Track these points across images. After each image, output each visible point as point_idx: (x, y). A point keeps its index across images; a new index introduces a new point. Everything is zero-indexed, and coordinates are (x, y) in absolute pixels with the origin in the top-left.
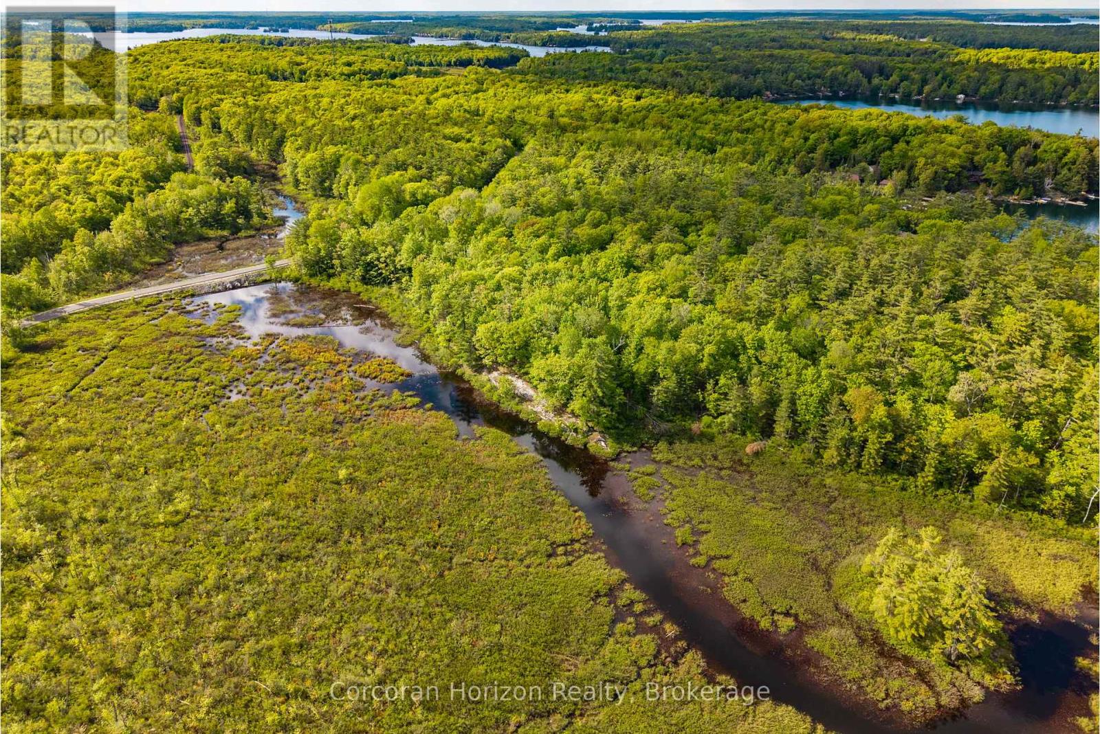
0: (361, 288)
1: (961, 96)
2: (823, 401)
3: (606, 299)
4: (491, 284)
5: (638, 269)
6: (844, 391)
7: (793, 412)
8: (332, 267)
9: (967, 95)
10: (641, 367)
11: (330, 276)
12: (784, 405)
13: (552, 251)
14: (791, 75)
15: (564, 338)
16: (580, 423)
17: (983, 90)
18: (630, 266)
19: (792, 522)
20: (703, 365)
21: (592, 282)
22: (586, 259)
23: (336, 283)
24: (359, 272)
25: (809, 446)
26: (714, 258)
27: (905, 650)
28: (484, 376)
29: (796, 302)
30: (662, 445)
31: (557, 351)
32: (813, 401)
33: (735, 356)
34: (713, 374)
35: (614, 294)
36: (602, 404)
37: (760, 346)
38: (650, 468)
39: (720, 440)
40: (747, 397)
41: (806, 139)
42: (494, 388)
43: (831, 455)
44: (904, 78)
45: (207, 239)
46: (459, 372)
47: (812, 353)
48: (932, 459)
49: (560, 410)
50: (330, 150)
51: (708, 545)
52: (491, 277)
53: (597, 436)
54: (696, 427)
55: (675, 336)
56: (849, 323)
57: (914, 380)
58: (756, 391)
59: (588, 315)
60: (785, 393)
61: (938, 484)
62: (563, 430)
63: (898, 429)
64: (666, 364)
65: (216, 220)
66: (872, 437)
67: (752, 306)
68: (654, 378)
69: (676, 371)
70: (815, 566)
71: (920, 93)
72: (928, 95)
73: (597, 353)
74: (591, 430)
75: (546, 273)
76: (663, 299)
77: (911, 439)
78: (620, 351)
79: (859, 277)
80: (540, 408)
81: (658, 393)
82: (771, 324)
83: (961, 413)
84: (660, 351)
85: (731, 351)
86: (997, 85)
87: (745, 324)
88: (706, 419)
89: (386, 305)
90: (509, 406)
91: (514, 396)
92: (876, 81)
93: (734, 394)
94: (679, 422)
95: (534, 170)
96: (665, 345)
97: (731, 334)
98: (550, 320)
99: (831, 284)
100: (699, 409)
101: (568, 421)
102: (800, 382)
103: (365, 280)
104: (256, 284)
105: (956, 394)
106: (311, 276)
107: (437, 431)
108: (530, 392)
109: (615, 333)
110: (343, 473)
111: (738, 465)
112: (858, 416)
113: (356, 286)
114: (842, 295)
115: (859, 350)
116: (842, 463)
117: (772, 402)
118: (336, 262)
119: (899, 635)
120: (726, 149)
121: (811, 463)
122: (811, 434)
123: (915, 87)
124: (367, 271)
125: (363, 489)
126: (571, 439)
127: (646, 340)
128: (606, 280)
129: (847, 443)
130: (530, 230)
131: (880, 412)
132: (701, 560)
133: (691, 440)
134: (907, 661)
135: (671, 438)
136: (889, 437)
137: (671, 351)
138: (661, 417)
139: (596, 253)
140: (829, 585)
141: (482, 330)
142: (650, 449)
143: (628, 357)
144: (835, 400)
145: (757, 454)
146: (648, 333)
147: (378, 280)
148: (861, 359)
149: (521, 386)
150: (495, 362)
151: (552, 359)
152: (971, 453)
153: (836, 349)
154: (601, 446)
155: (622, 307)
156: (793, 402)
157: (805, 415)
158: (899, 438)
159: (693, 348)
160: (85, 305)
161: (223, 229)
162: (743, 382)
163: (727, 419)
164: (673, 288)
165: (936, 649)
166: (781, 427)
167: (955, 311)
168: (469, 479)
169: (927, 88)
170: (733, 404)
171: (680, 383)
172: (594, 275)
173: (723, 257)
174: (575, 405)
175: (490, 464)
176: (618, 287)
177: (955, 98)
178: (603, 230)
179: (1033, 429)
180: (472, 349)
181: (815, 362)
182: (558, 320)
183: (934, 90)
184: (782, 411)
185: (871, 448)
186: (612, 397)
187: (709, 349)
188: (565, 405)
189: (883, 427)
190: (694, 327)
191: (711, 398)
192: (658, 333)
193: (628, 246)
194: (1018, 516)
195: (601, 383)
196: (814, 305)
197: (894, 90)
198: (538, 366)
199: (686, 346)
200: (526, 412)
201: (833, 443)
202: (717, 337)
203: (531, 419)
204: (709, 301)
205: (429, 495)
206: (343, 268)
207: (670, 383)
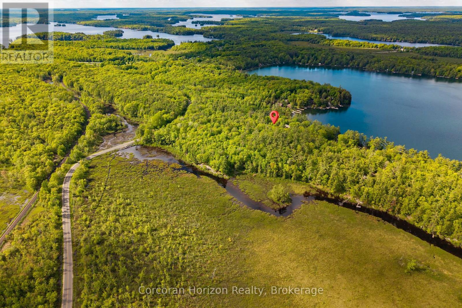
0: (161, 146)
1: (320, 64)
2: (266, 165)
3: (223, 146)
4: (197, 144)
5: (229, 139)
6: (270, 163)
7: (261, 168)
8: (151, 141)
9: (321, 63)
10: (232, 161)
11: (151, 143)
12: (259, 166)
13: (208, 135)
14: (267, 57)
15: (217, 156)
16: (222, 173)
17: (326, 62)
18: (227, 138)
19: (261, 186)
20: (244, 160)
21: (219, 143)
22: (217, 137)
23: (154, 145)
24: (160, 142)
25: (264, 174)
26: (245, 136)
27: (276, 202)
28: (199, 165)
29: (261, 146)
30: (238, 176)
31: (215, 159)
32: (264, 165)
33: (250, 158)
34: (246, 161)
35: (225, 145)
36: (225, 169)
37: (255, 155)
38: (236, 180)
39: (248, 174)
40: (253, 165)
41: (269, 92)
42: (202, 168)
43: (268, 175)
44: (303, 58)
45: (110, 134)
46: (193, 165)
47: (264, 156)
48: (284, 174)
49: (217, 171)
50: (134, 103)
51: (247, 191)
52: (196, 143)
53: (225, 175)
54: (244, 172)
55: (238, 154)
56: (271, 150)
57: (282, 160)
58: (254, 164)
59: (220, 151)
60: (259, 164)
61: (286, 178)
62: (218, 175)
63: (278, 169)
64: (237, 160)
65: (110, 128)
66: (274, 171)
67: (253, 147)
68: (235, 163)
69: (239, 161)
70: (264, 192)
71: (307, 63)
72: (310, 63)
73: (224, 159)
74: (224, 174)
75: (209, 141)
76: (235, 146)
77: (281, 171)
78: (227, 158)
79: (273, 140)
80: (213, 171)
81: (236, 166)
82: (257, 151)
83: (290, 165)
84: (236, 158)
85: (249, 157)
86: (330, 60)
87: (252, 151)
88: (245, 170)
89: (169, 150)
90: (206, 171)
91: (207, 169)
92: (294, 59)
93: (250, 165)
94: (240, 171)
95: (197, 109)
96: (237, 156)
97: (249, 153)
98: (213, 153)
99: (268, 141)
100: (244, 169)
101: (219, 173)
102: (262, 162)
103: (161, 144)
104: (132, 146)
105: (288, 162)
106: (146, 143)
107: (193, 177)
108: (210, 168)
109: (226, 154)
110: (179, 186)
111: (252, 178)
112: (272, 167)
113: (159, 146)
114: (270, 143)
115: (272, 155)
116: (270, 176)
117: (257, 166)
118: (153, 140)
119: (275, 200)
120: (247, 98)
121: (265, 177)
122: (265, 171)
123: (306, 61)
124: (162, 142)
125: (183, 188)
126: (220, 176)
127: (233, 156)
128: (222, 142)
129: (270, 172)
130: (202, 129)
131: (275, 166)
132: (246, 194)
133: (243, 174)
134: (277, 203)
135: (239, 175)
136: (277, 171)
137: (238, 157)
138: (237, 171)
139: (219, 135)
140: (266, 195)
141: (198, 156)
142: (235, 177)
143: (229, 159)
144: (268, 165)
145: (255, 176)
146: (233, 154)
147: (165, 144)
148: (273, 157)
149: (208, 167)
150: (201, 162)
151: (214, 161)
152: (290, 172)
153: (268, 155)
154: (226, 177)
155: (227, 149)
156: (261, 166)
157: (263, 168)
158: (279, 171)
159: (242, 157)
160: (94, 156)
161: (112, 130)
162: (252, 163)
163: (249, 170)
164: (237, 143)
165: (280, 201)
166: (259, 171)
167: (290, 146)
168: (203, 185)
169: (309, 61)
170: (250, 167)
171: (240, 164)
172: (219, 141)
173: (247, 136)
174: (220, 170)
175: (205, 182)
176: (225, 144)
177: (318, 64)
178: (219, 129)
179: (301, 167)
180: (196, 160)
181: (265, 158)
182: (214, 152)
183: (312, 62)
184: (259, 168)
185: (274, 173)
186: (227, 168)
187: (245, 157)
188: (218, 170)
189: (276, 169)
190: (242, 152)
191: (246, 166)
192: (235, 154)
193: (226, 133)
194: (298, 182)
195: (225, 165)
196: (265, 146)
197: (300, 61)
198: (211, 163)
199: (241, 156)
200: (210, 172)
201: (268, 173)
202: (246, 154)
203: (211, 173)
204: (244, 146)
205: (196, 188)
206: (155, 141)
207: (238, 164)
